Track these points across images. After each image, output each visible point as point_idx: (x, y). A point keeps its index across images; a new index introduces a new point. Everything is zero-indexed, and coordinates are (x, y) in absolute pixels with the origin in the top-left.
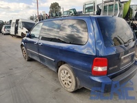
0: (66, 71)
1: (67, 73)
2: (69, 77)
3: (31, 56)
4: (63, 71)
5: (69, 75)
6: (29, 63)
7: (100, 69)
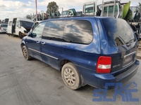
0: (70, 70)
1: (71, 72)
2: (73, 76)
3: (32, 56)
4: (67, 70)
5: (73, 73)
6: (30, 62)
7: (104, 67)
